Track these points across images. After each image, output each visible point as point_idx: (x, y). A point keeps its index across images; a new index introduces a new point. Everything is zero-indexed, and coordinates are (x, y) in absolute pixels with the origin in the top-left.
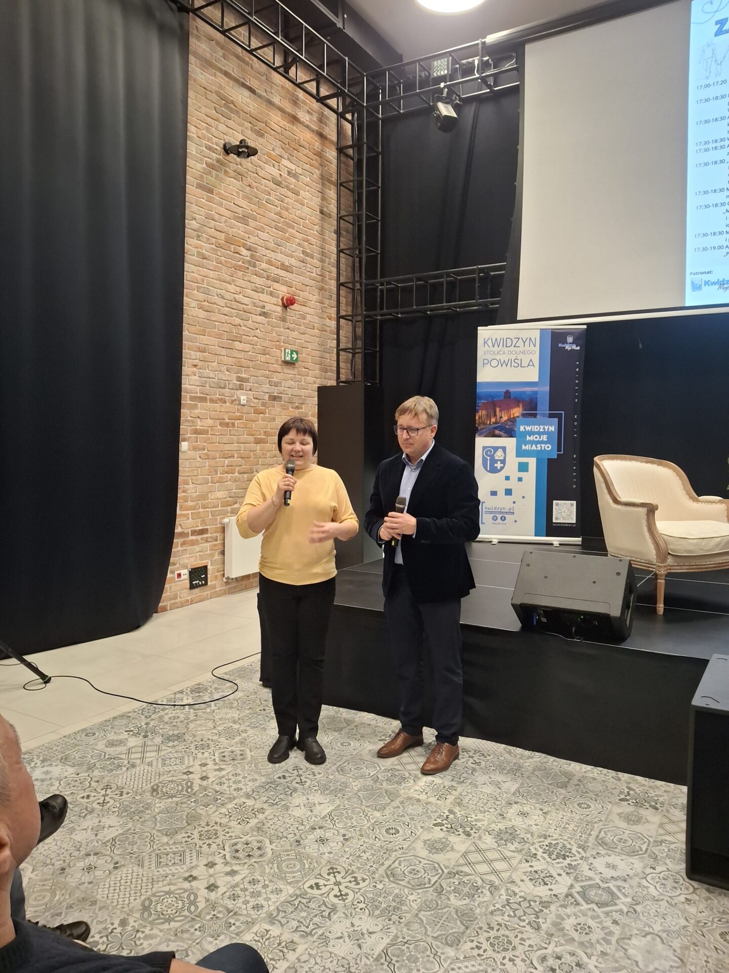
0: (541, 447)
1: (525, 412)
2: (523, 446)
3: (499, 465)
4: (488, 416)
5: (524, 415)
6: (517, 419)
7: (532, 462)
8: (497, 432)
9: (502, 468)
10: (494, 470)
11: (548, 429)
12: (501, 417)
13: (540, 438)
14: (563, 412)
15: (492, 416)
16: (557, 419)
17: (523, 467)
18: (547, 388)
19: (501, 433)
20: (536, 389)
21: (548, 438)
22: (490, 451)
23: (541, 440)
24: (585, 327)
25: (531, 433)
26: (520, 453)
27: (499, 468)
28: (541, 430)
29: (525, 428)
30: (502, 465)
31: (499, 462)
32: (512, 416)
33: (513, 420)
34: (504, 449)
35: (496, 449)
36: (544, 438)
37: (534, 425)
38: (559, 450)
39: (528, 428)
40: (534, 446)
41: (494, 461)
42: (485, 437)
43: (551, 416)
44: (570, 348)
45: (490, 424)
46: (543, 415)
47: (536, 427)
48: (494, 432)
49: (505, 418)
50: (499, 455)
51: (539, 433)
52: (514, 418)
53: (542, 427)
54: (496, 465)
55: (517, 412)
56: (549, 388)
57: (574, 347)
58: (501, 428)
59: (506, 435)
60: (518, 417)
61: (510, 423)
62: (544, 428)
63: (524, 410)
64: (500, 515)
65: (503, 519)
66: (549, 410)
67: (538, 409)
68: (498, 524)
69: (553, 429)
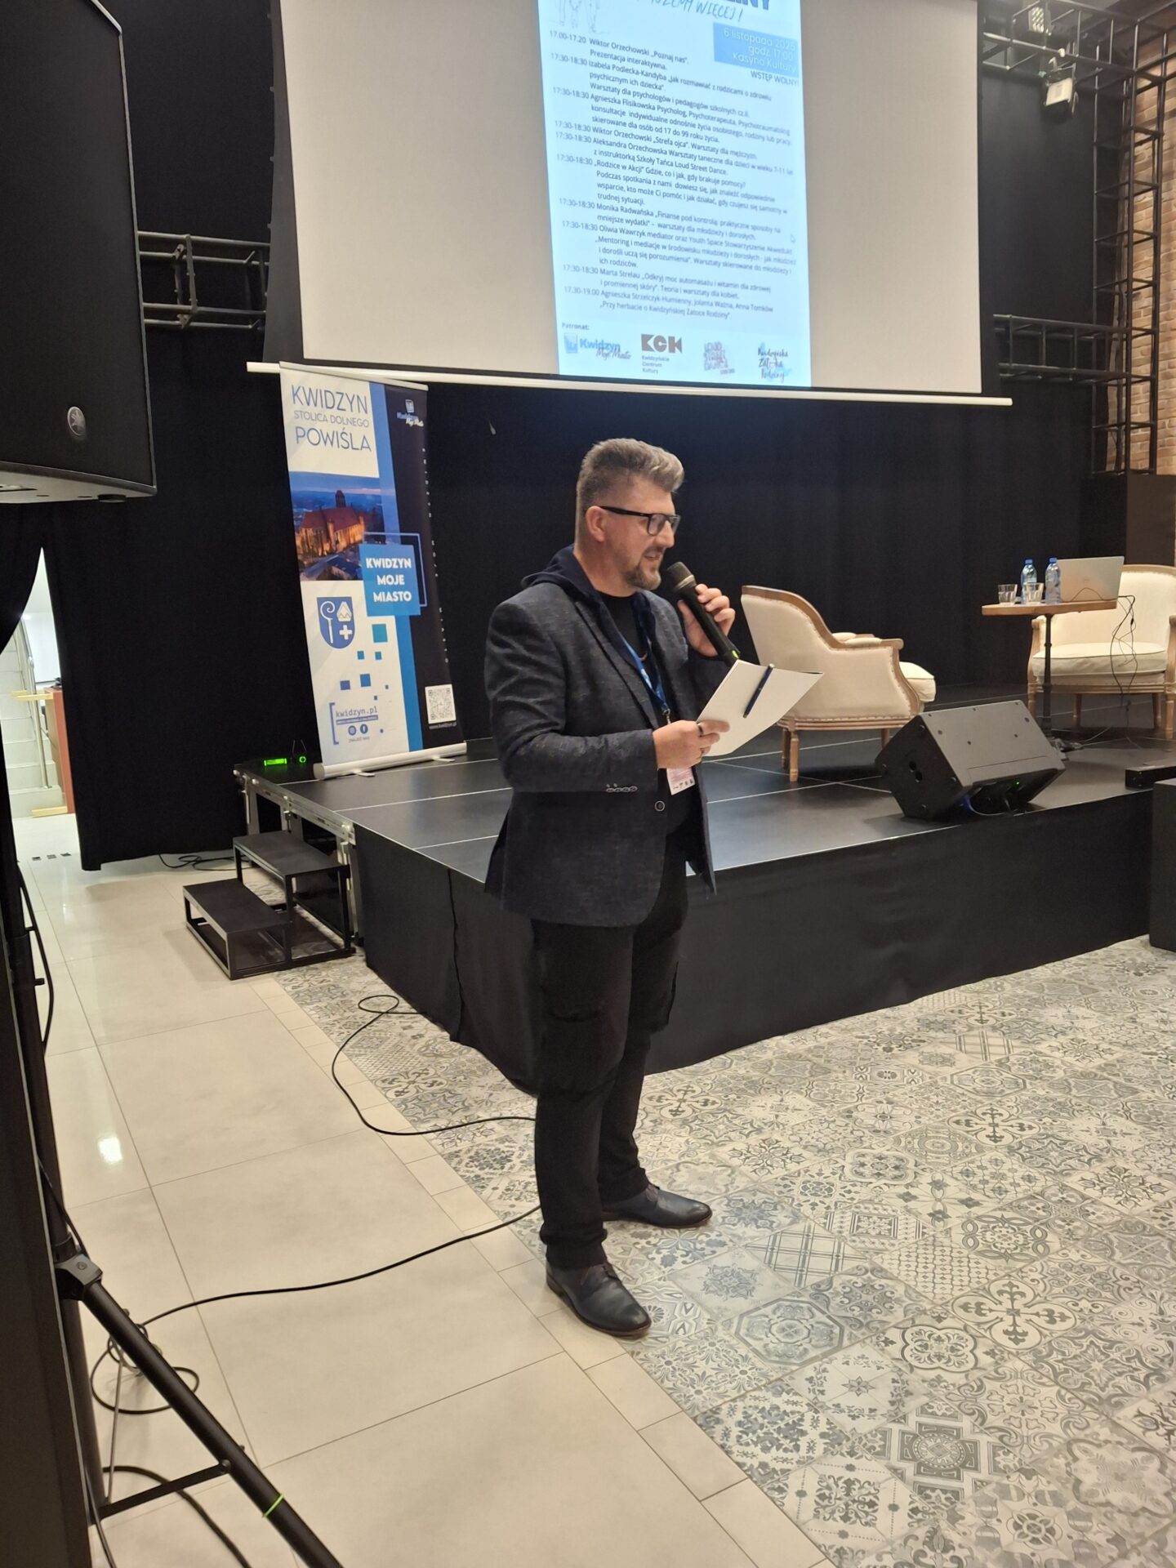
0: (398, 595)
1: (369, 533)
2: (375, 594)
3: (345, 632)
4: (319, 541)
5: (369, 539)
6: (360, 545)
7: (390, 622)
8: (335, 570)
9: (351, 637)
10: (341, 643)
11: (404, 563)
12: (337, 542)
13: (395, 580)
14: (418, 535)
15: (324, 539)
16: (413, 547)
17: (379, 634)
19: (341, 571)
20: (377, 491)
21: (405, 580)
22: (329, 606)
23: (396, 583)
24: (425, 388)
25: (383, 572)
26: (373, 609)
27: (346, 638)
28: (395, 566)
29: (372, 563)
30: (350, 632)
31: (345, 627)
32: (352, 541)
33: (354, 547)
34: (349, 600)
35: (338, 601)
36: (400, 580)
37: (385, 558)
38: (422, 601)
39: (378, 563)
40: (389, 594)
41: (338, 626)
42: (319, 579)
43: (405, 541)
45: (323, 555)
46: (394, 539)
47: (388, 560)
48: (331, 570)
49: (343, 544)
50: (343, 613)
51: (393, 572)
52: (356, 544)
53: (395, 560)
54: (341, 632)
55: (358, 532)
56: (394, 491)
58: (339, 563)
59: (349, 575)
60: (361, 542)
61: (351, 553)
62: (398, 564)
63: (368, 529)
64: (360, 723)
65: (364, 729)
66: (401, 531)
67: (386, 528)
68: (359, 739)
69: (409, 563)
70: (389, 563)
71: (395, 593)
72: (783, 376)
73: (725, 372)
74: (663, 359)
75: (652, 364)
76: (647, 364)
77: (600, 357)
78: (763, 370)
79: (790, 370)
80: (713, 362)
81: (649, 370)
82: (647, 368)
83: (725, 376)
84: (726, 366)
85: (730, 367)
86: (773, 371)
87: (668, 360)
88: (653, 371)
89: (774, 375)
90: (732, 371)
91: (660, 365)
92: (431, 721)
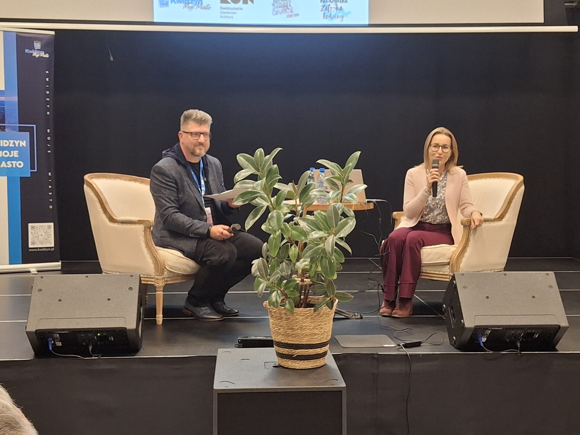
0: (12, 164)
11: (19, 144)
13: (10, 154)
14: (35, 126)
16: (28, 133)
18: (16, 99)
20: (2, 99)
21: (19, 154)
23: (11, 156)
24: (53, 33)
28: (11, 145)
36: (15, 154)
37: (3, 140)
38: (32, 167)
40: (4, 162)
43: (21, 129)
44: (37, 56)
46: (13, 128)
47: (5, 141)
51: (9, 149)
53: (12, 141)
56: (17, 98)
57: (42, 54)
62: (14, 143)
66: (19, 124)
67: (6, 122)
69: (24, 144)
70: (6, 143)
71: (9, 163)
72: (342, 17)
73: (291, 16)
74: (237, 9)
75: (228, 13)
76: (224, 13)
77: (186, 9)
78: (324, 14)
79: (349, 12)
80: (280, 9)
81: (226, 17)
82: (224, 15)
83: (291, 18)
84: (292, 12)
85: (295, 12)
86: (333, 14)
87: (241, 9)
88: (229, 17)
89: (334, 16)
90: (297, 15)
91: (235, 13)
92: (30, 246)
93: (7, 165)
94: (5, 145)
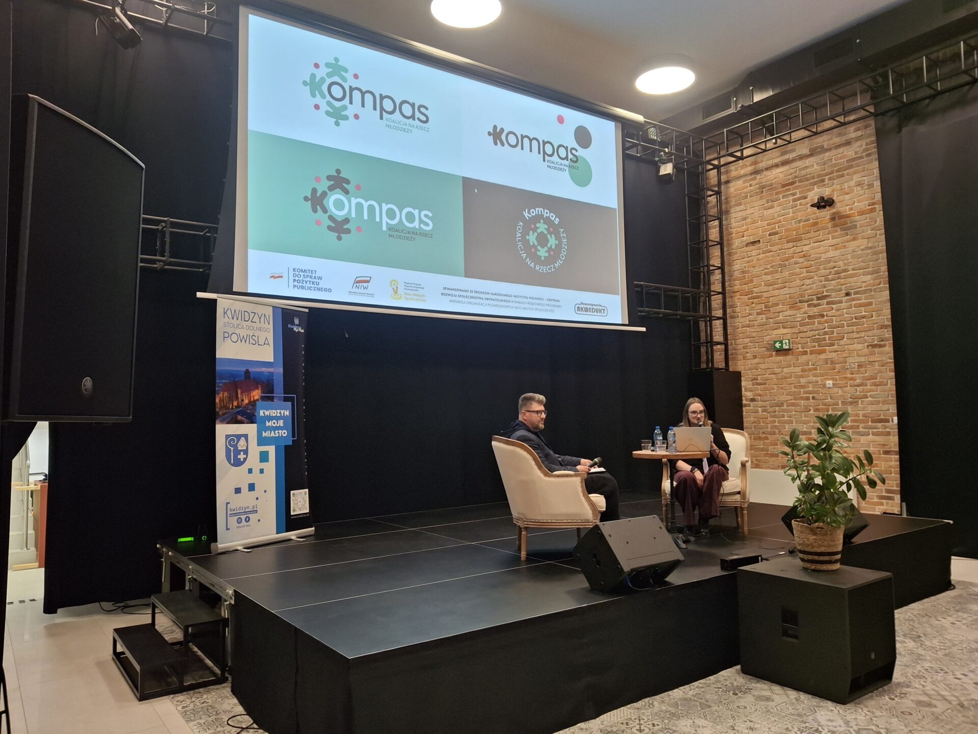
0: (279, 433)
1: (264, 395)
2: (263, 432)
3: (242, 456)
4: (230, 399)
5: (263, 398)
6: (257, 402)
7: (271, 450)
8: (240, 418)
9: (245, 459)
10: (238, 463)
11: (284, 413)
12: (243, 400)
13: (277, 424)
14: (295, 396)
15: (234, 399)
16: (291, 403)
17: (264, 457)
18: (281, 370)
19: (243, 418)
20: (271, 370)
21: (284, 423)
22: (233, 441)
23: (278, 425)
24: (307, 311)
25: (270, 418)
26: (261, 441)
27: (242, 460)
28: (278, 415)
29: (264, 413)
30: (245, 456)
31: (242, 453)
32: (252, 400)
33: (253, 403)
34: (246, 436)
35: (239, 437)
36: (281, 423)
37: (272, 410)
38: (293, 436)
39: (267, 413)
40: (273, 432)
41: (237, 452)
42: (227, 423)
43: (285, 399)
46: (279, 399)
49: (247, 401)
50: (242, 444)
51: (277, 418)
52: (255, 401)
53: (279, 411)
54: (239, 457)
55: (256, 395)
58: (242, 413)
59: (247, 420)
60: (258, 400)
61: (250, 407)
62: (280, 413)
63: (263, 392)
64: (245, 516)
65: (248, 520)
66: (284, 394)
67: (274, 392)
68: (243, 526)
69: (287, 413)
70: (274, 413)
71: (276, 432)
92: (292, 513)
93: (275, 434)
94: (274, 415)
